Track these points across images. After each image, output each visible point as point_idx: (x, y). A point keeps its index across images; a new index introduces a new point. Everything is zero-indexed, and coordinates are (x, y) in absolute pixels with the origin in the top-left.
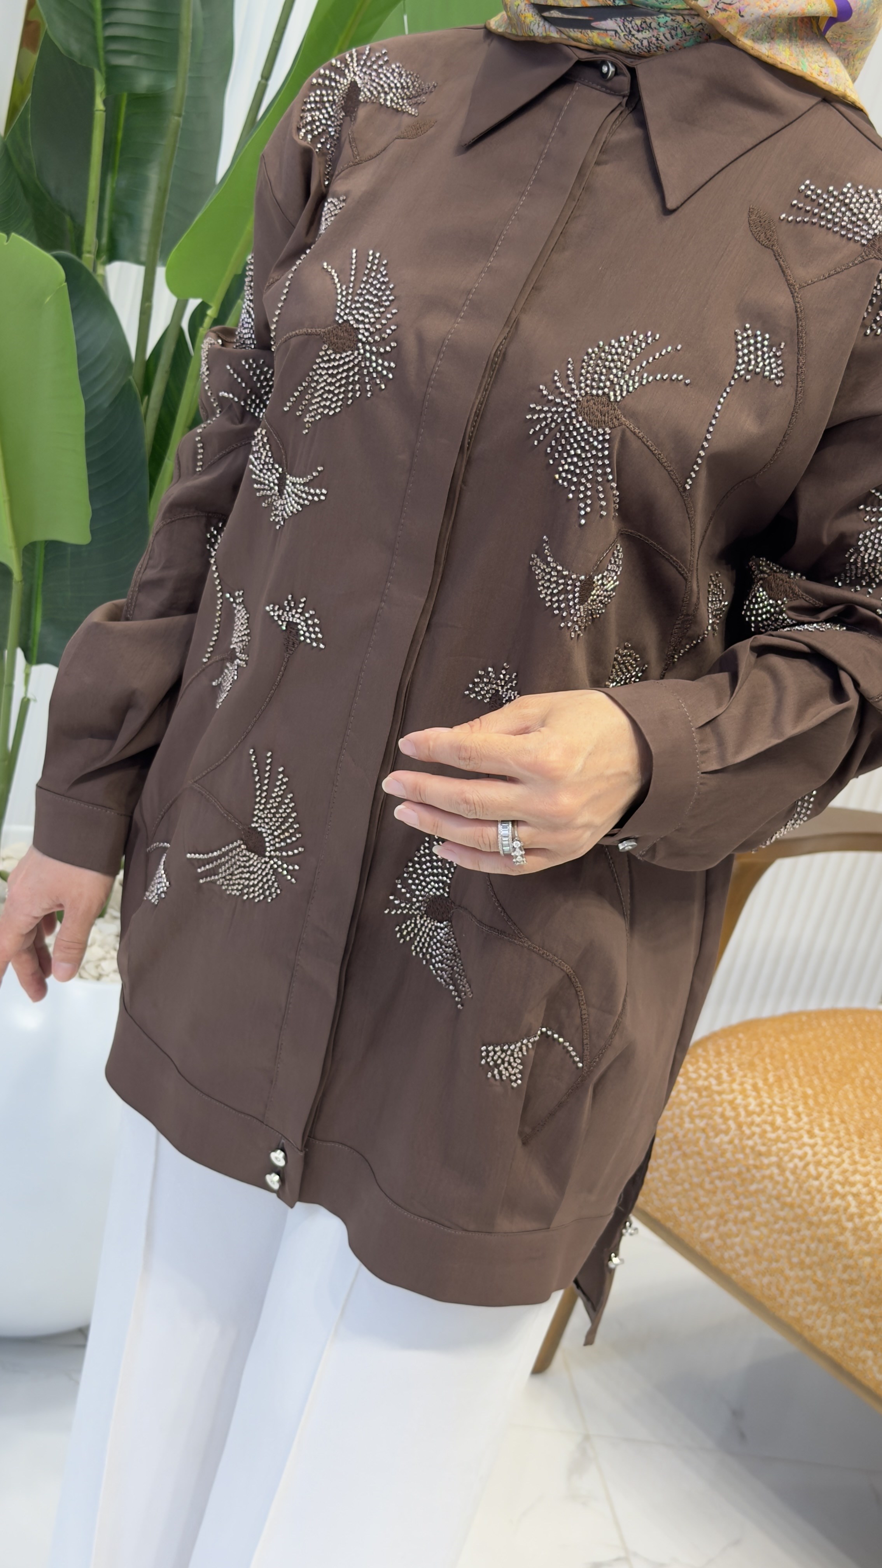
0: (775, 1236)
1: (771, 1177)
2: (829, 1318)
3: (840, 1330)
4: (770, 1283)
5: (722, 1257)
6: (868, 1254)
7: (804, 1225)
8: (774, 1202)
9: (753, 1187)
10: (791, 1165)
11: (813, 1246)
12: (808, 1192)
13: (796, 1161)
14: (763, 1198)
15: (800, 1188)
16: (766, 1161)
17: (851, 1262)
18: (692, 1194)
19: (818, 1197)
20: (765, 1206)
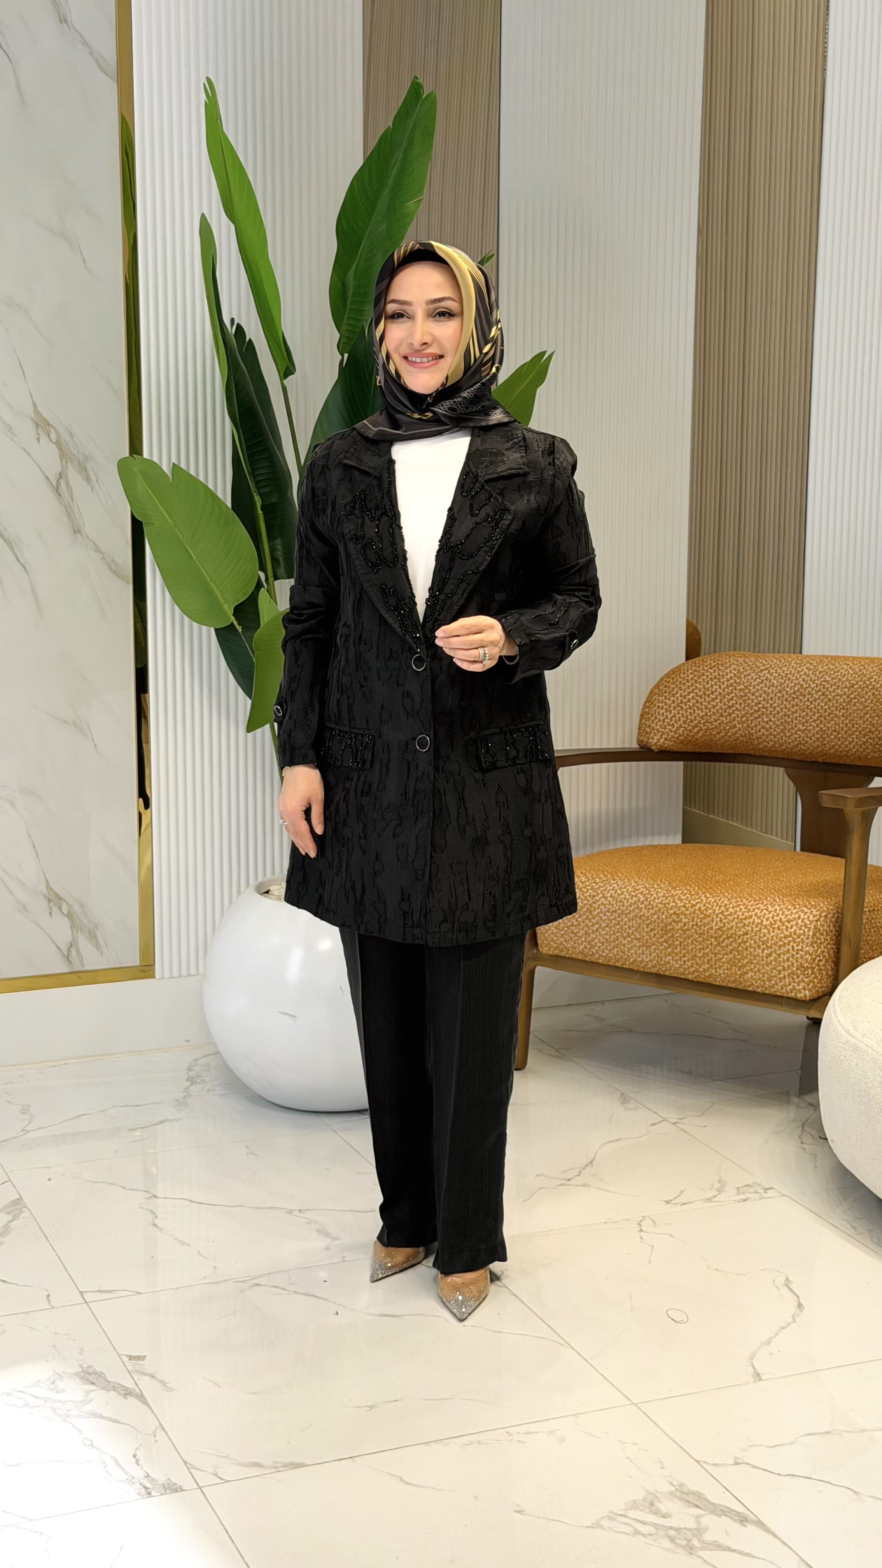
0: (613, 929)
1: (602, 903)
2: (648, 952)
3: (654, 955)
4: (617, 951)
5: (593, 953)
6: (655, 913)
7: (624, 917)
8: (608, 914)
9: (596, 913)
10: (609, 894)
11: (631, 924)
12: (621, 901)
13: (611, 891)
14: (601, 915)
15: (617, 901)
16: (598, 898)
17: (649, 921)
18: (570, 931)
19: (626, 901)
20: (605, 917)
